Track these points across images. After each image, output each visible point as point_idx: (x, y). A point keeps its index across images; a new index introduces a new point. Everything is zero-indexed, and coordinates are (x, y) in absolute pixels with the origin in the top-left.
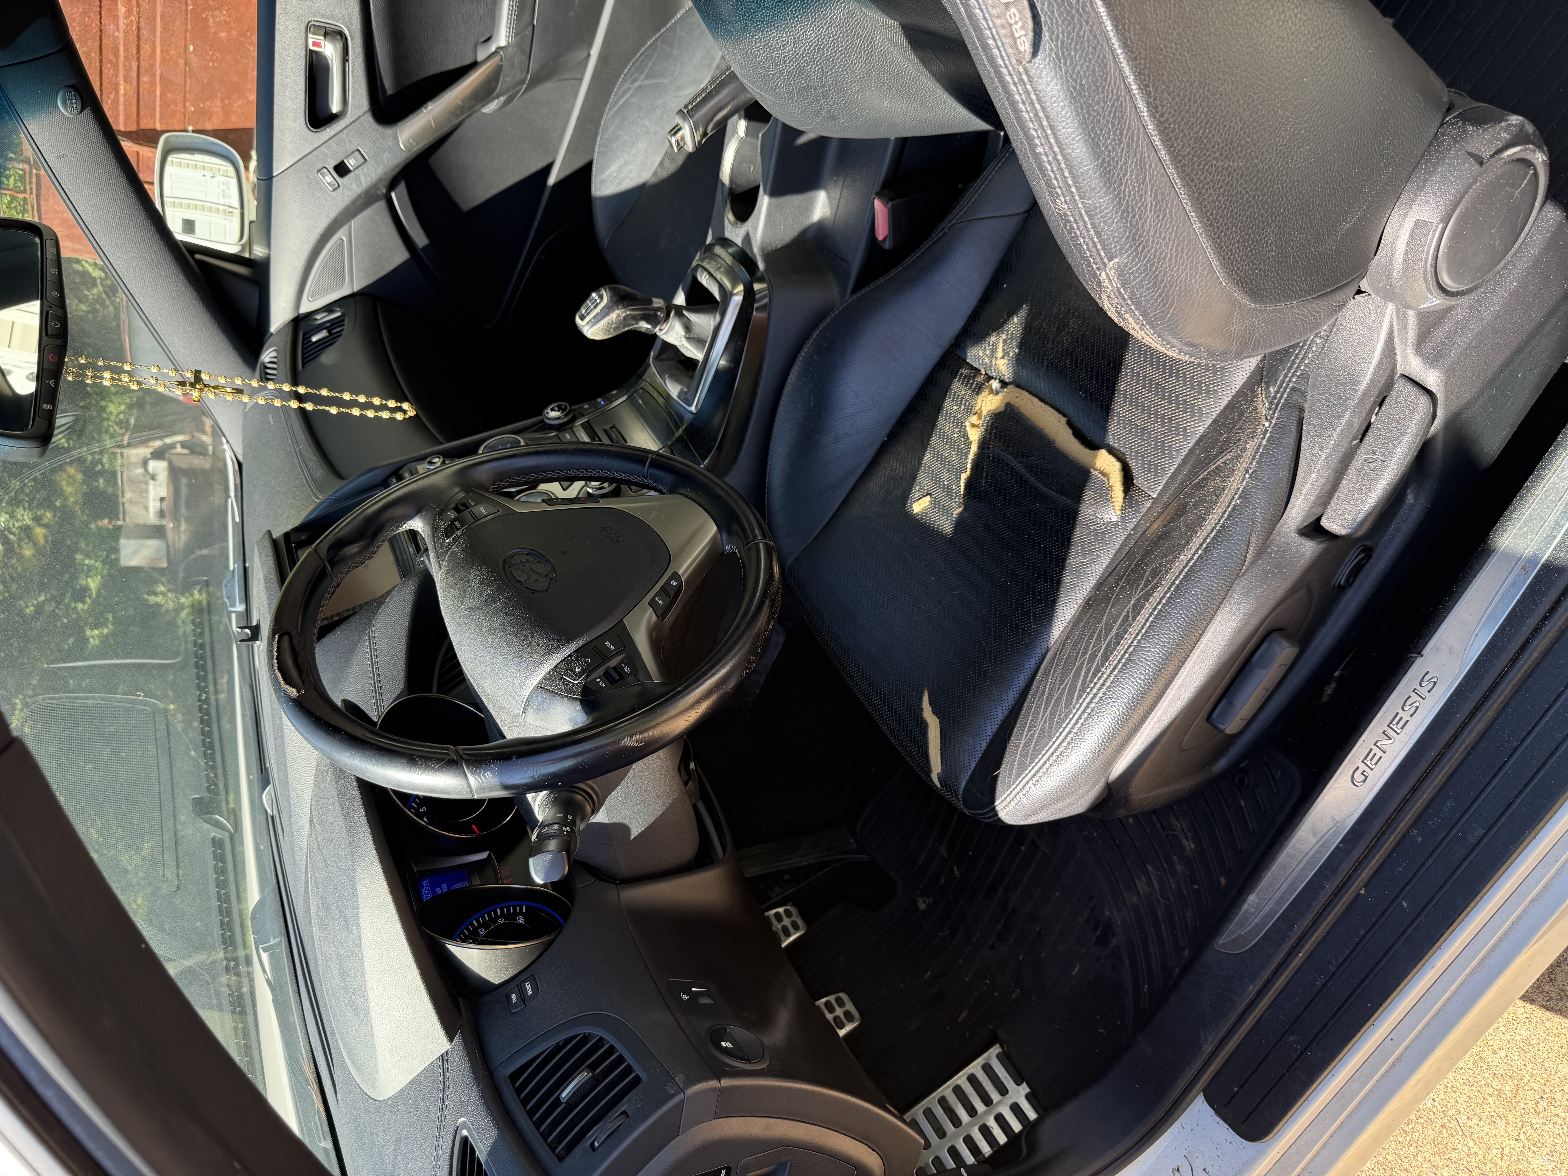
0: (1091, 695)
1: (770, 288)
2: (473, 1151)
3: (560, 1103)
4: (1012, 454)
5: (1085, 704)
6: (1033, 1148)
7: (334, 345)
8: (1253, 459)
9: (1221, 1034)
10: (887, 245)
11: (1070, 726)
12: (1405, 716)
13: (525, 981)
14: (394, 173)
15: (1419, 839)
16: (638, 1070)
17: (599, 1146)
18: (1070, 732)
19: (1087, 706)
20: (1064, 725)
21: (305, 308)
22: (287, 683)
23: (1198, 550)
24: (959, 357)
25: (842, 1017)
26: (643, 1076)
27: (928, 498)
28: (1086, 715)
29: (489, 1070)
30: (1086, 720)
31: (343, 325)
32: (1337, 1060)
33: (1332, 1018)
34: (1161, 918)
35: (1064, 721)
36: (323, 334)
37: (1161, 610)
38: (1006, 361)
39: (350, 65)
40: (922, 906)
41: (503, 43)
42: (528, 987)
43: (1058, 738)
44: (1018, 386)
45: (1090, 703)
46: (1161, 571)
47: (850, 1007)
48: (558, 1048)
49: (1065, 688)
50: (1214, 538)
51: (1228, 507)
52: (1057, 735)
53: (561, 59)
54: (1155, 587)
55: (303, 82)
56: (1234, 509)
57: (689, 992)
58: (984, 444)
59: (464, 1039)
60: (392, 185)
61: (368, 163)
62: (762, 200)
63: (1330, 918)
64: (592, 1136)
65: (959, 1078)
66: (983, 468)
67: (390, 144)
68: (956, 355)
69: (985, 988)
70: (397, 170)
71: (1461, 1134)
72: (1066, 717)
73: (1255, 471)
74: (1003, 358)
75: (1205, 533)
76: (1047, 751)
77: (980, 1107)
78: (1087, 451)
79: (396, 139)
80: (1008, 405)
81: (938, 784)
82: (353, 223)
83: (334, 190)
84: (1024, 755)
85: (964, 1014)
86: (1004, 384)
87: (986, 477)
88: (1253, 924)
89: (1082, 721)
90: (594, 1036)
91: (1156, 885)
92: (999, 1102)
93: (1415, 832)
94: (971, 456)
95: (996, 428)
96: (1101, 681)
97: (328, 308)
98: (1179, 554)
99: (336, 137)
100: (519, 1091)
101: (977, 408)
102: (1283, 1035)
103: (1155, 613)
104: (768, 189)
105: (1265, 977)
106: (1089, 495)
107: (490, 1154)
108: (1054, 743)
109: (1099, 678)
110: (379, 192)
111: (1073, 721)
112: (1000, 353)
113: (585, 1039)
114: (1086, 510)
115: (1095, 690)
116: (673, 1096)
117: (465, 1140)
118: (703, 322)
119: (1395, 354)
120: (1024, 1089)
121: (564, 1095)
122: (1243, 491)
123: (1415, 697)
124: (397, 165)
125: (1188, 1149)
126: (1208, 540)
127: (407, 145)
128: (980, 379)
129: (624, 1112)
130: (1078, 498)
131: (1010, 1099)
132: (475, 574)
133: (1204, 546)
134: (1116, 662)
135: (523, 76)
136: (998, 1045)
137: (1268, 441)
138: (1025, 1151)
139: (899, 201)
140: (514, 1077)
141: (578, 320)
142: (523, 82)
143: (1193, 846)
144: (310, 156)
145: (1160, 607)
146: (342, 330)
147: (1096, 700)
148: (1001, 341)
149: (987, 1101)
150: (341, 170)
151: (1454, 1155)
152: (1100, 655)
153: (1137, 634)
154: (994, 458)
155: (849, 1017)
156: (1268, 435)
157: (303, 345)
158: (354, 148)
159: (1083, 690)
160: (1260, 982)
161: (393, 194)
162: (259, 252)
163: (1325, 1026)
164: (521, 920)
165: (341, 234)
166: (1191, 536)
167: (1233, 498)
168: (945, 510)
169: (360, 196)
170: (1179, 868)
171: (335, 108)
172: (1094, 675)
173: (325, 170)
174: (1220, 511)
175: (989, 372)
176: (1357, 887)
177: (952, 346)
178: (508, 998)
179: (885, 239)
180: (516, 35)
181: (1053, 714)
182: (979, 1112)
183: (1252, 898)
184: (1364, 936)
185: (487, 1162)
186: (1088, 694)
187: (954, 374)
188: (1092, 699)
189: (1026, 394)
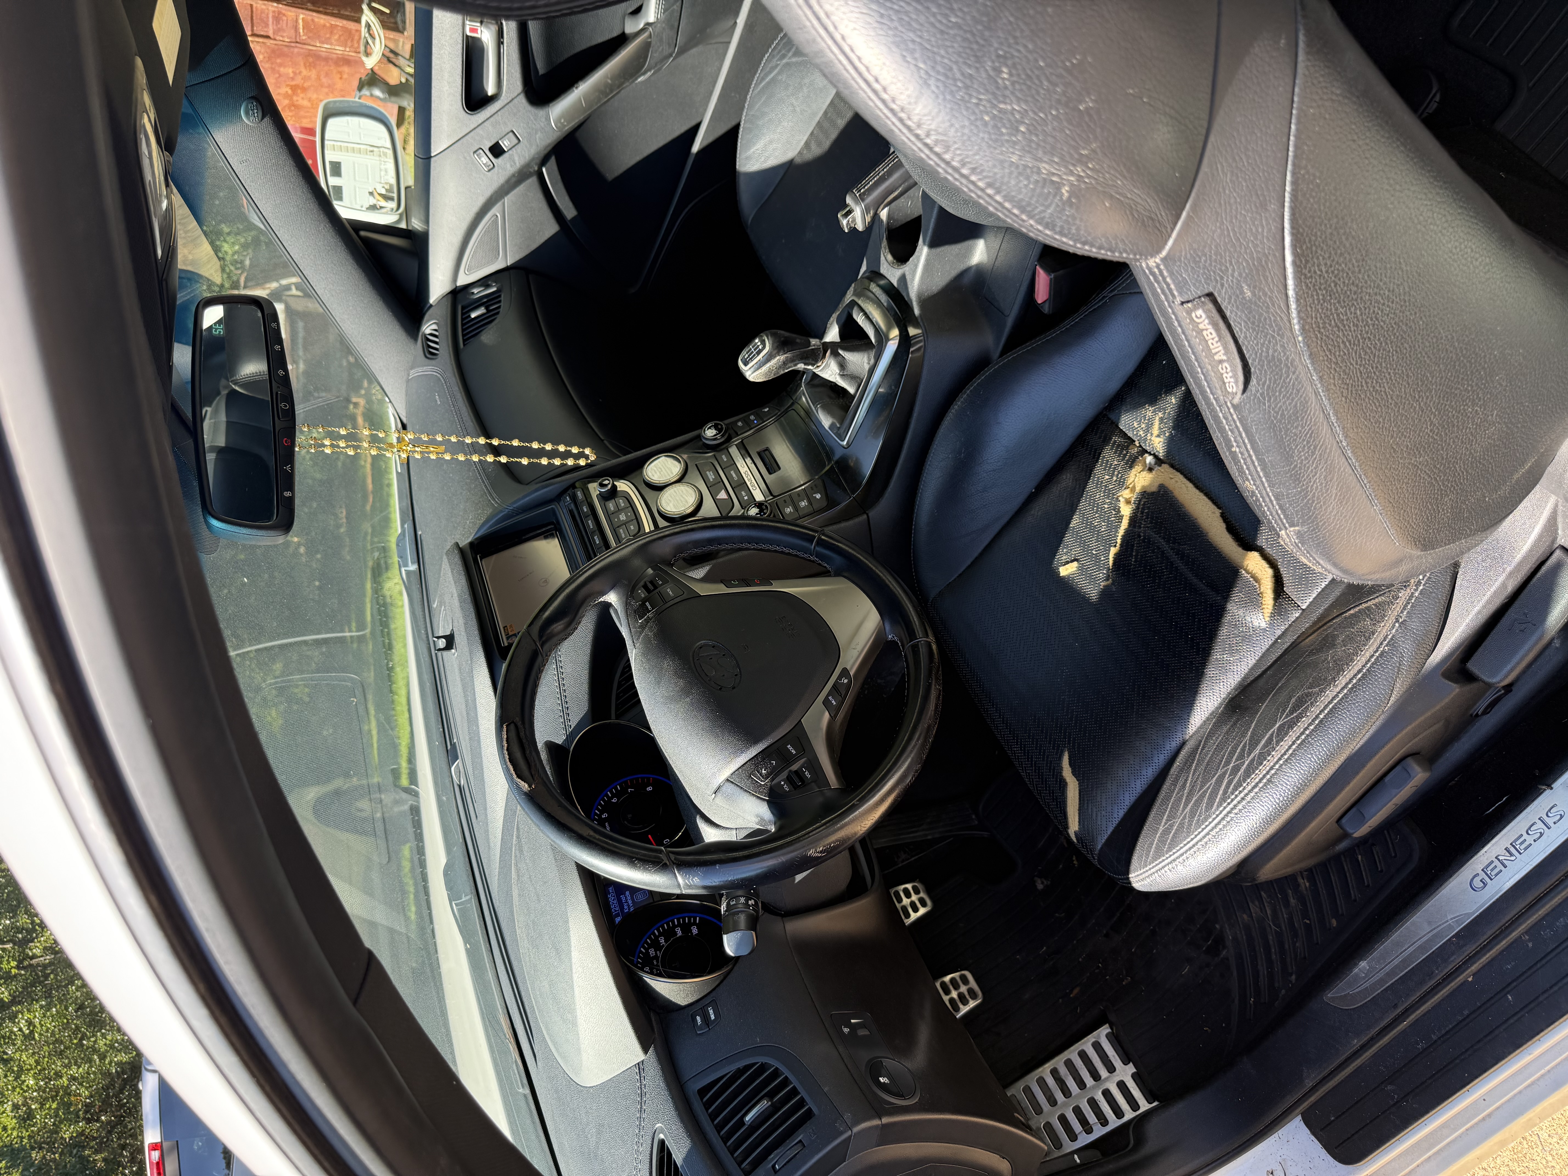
0: (1231, 806)
1: (925, 333)
2: (670, 1154)
3: (744, 1124)
4: (1164, 538)
5: (1225, 812)
6: (1140, 1141)
7: (493, 324)
8: (1404, 609)
9: (1325, 1072)
10: (1046, 309)
11: (1209, 828)
12: (1530, 840)
13: (708, 1005)
14: (546, 152)
15: (1530, 945)
16: (810, 1104)
17: (780, 1169)
18: (1208, 834)
19: (1227, 815)
20: (1203, 826)
21: (462, 281)
22: (519, 776)
23: (1343, 689)
24: (1113, 423)
25: (966, 993)
26: (815, 1110)
27: (1075, 564)
28: (1224, 822)
29: (680, 1082)
30: (1224, 826)
31: (500, 301)
32: (1431, 1114)
33: (1430, 1078)
34: (1271, 942)
35: (1203, 822)
36: (481, 311)
37: (1304, 741)
38: (1162, 440)
39: (505, 48)
40: (1040, 887)
41: (652, 18)
42: (711, 1012)
43: (1196, 836)
44: (1172, 466)
45: (1230, 812)
46: (1306, 702)
47: (973, 983)
48: (740, 1072)
49: (1206, 791)
50: (1360, 679)
51: (1375, 652)
52: (1196, 833)
53: (708, 30)
54: (1299, 718)
55: (460, 67)
56: (1381, 655)
57: (849, 1025)
58: (1133, 521)
59: (657, 1052)
60: (544, 161)
61: (521, 143)
62: (922, 249)
63: (1436, 997)
64: (773, 1158)
65: (1071, 1053)
66: (1133, 545)
67: (542, 124)
68: (1109, 419)
69: (1097, 971)
70: (549, 149)
71: (1541, 1148)
72: (1206, 819)
73: (1405, 621)
74: (1158, 436)
75: (1352, 673)
76: (1185, 845)
77: (1089, 1081)
78: (1240, 550)
79: (548, 119)
80: (1162, 486)
81: (1074, 839)
82: (506, 200)
83: (489, 170)
84: (1162, 841)
85: (1076, 991)
86: (1159, 461)
87: (1136, 556)
88: (1363, 987)
89: (1221, 826)
90: (771, 1066)
91: (1269, 912)
92: (1107, 1079)
93: (1527, 937)
94: (1121, 532)
95: (1149, 508)
96: (1242, 795)
97: (484, 282)
98: (1325, 688)
99: (492, 119)
100: (707, 1105)
101: (1129, 482)
102: (1382, 1083)
103: (1298, 742)
104: (928, 239)
105: (1370, 1035)
106: (1237, 595)
107: (685, 1160)
108: (1192, 839)
109: (1240, 792)
110: (531, 170)
111: (1213, 825)
112: (1156, 431)
113: (763, 1067)
114: (1235, 610)
115: (1235, 802)
116: (842, 1133)
117: (662, 1143)
118: (858, 360)
119: (1557, 530)
120: (1131, 1069)
121: (747, 1118)
122: (1392, 639)
123: (1540, 825)
124: (549, 145)
125: (1283, 1157)
126: (1354, 681)
127: (559, 125)
128: (1134, 451)
129: (800, 1141)
130: (1226, 597)
131: (1117, 1077)
132: (668, 664)
133: (1350, 686)
134: (1257, 780)
135: (670, 51)
136: (1107, 1025)
137: (1421, 593)
138: (1132, 1142)
139: (1061, 272)
140: (702, 1092)
141: (741, 364)
142: (671, 55)
143: (1307, 884)
144: (467, 137)
145: (1303, 737)
146: (499, 307)
147: (1235, 811)
148: (1157, 418)
149: (1096, 1076)
150: (497, 151)
151: (1532, 1165)
152: (1242, 770)
153: (1280, 759)
154: (1145, 538)
155: (972, 994)
156: (1421, 588)
157: (463, 319)
158: (508, 130)
159: (1224, 799)
160: (1365, 1039)
161: (544, 170)
162: (416, 224)
163: (1423, 1083)
164: (695, 930)
165: (496, 210)
166: (1338, 673)
167: (1381, 644)
168: (1092, 579)
169: (513, 175)
170: (1293, 901)
171: (491, 90)
172: (1235, 789)
173: (481, 151)
174: (1368, 655)
175: (1143, 445)
176: (1467, 975)
177: (1105, 408)
178: (694, 1020)
179: (1044, 302)
180: (665, 10)
181: (1193, 814)
182: (1088, 1086)
183: (1363, 964)
184: (1468, 1016)
185: (682, 1166)
186: (1229, 804)
187: (1106, 441)
188: (1232, 809)
189: (1181, 477)
